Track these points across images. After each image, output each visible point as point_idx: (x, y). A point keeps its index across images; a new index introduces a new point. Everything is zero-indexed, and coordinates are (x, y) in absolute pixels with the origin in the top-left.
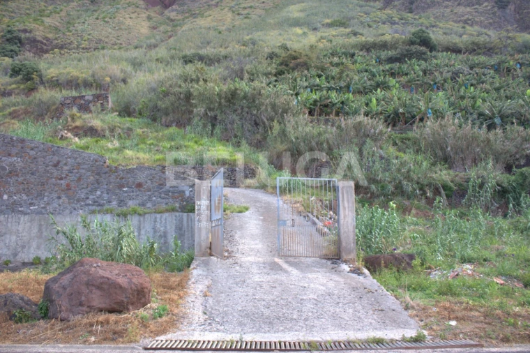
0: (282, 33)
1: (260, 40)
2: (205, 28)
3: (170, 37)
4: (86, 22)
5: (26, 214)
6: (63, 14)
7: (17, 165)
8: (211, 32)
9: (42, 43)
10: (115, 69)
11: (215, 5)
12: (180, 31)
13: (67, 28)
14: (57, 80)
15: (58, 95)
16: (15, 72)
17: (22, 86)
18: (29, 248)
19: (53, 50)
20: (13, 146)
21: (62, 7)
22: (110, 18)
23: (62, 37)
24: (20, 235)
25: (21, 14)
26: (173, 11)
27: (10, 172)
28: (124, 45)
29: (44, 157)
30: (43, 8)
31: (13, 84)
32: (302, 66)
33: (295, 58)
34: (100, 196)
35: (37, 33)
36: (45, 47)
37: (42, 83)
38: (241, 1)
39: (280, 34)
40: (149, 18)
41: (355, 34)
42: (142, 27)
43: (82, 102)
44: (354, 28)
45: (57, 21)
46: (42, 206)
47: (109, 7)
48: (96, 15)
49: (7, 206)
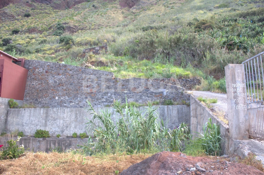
0: (193, 13)
1: (181, 18)
2: (151, 15)
3: (134, 21)
4: (93, 17)
5: (68, 107)
6: (82, 14)
7: (62, 79)
8: (155, 16)
9: (73, 28)
10: (109, 36)
11: (155, 4)
12: (138, 18)
13: (84, 21)
14: (81, 43)
15: (82, 49)
16: (61, 41)
17: (65, 47)
18: (70, 127)
19: (78, 31)
20: (60, 69)
21: (81, 11)
22: (104, 14)
23: (82, 24)
24: (65, 120)
25: (64, 17)
26: (134, 8)
27: (59, 84)
28: (111, 26)
29: (77, 75)
30: (73, 13)
31: (60, 46)
32: (208, 27)
33: (204, 24)
34: (111, 96)
35: (71, 24)
36: (74, 30)
37: (74, 44)
38: (168, 1)
39: (192, 14)
40: (123, 13)
41: (235, 10)
42: (120, 17)
43: (94, 51)
44: (233, 7)
45: (79, 18)
46: (77, 103)
47: (103, 9)
48: (97, 13)
49: (58, 103)
